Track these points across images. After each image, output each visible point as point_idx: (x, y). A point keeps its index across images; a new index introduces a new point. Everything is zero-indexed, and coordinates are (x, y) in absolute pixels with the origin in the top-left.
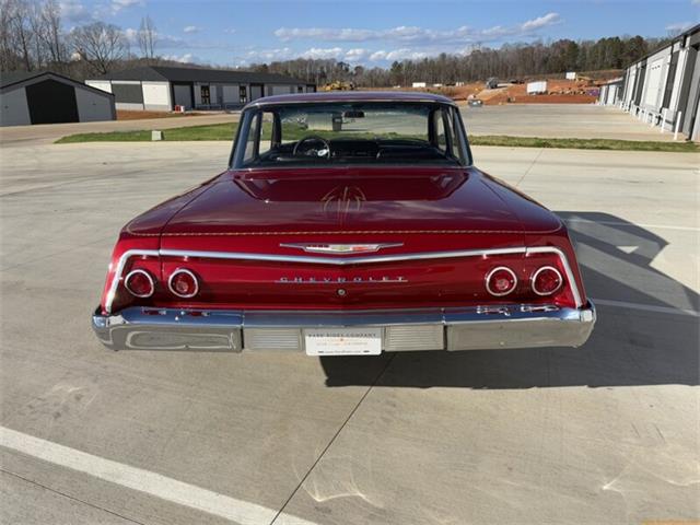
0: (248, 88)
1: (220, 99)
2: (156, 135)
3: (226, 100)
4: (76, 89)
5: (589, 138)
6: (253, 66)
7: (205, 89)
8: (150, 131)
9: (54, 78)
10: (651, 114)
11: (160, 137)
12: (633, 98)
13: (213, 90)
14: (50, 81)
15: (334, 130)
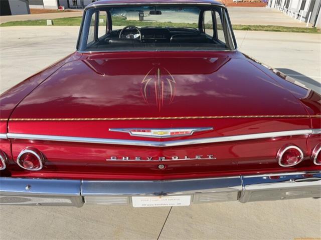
1: (82, 3)
2: (49, 22)
5: (266, 25)
8: (46, 20)
10: (294, 13)
11: (51, 24)
12: (285, 5)
15: (140, 20)
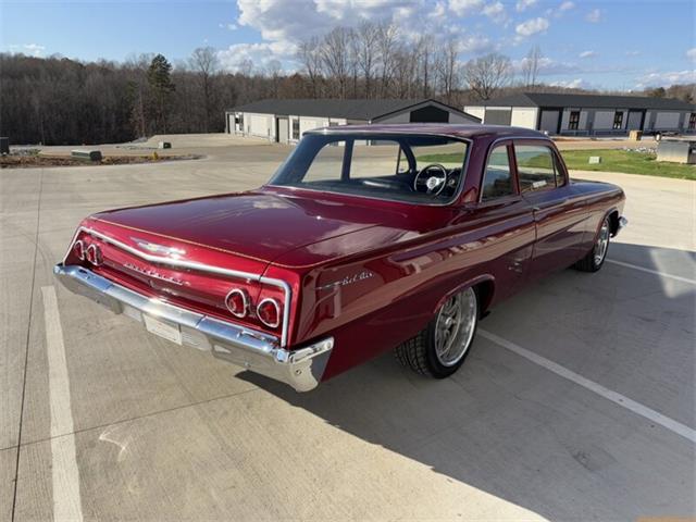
0: (625, 114)
1: (590, 125)
3: (595, 127)
4: (451, 114)
6: (648, 91)
7: (575, 114)
9: (435, 104)
13: (584, 115)
14: (431, 107)
